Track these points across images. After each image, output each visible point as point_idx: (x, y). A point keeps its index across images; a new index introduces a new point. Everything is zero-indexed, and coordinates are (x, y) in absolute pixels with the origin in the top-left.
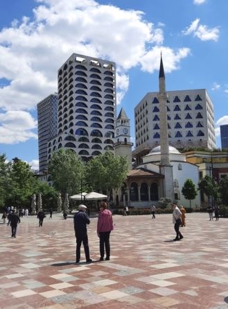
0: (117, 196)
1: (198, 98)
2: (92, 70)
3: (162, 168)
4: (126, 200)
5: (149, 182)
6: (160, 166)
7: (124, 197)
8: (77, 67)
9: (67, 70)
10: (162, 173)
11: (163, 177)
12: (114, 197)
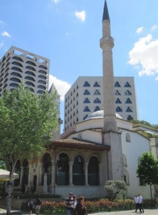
0: (35, 177)
1: (128, 85)
2: (28, 62)
3: (106, 135)
4: (49, 182)
5: (87, 155)
6: (103, 133)
7: (46, 177)
8: (14, 58)
9: (5, 61)
10: (107, 142)
11: (108, 148)
12: (30, 178)
